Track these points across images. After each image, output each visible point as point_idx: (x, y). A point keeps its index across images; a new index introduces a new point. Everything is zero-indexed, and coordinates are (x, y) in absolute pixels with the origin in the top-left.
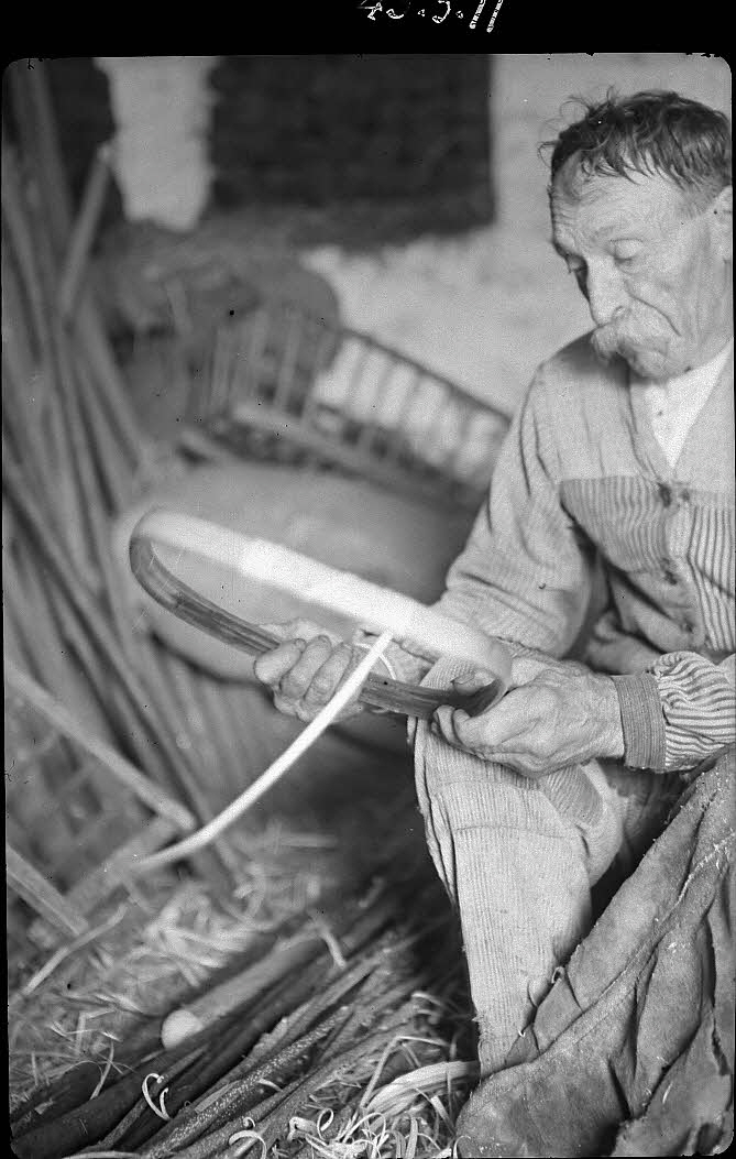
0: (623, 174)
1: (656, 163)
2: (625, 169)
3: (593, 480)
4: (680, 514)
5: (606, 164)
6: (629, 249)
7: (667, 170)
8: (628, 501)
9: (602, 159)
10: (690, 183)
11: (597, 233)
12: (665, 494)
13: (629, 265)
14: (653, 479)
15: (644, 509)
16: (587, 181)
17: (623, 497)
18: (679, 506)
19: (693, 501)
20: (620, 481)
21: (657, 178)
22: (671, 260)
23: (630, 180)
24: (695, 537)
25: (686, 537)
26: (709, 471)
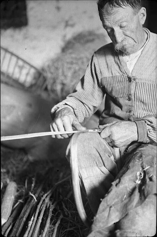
0: (121, 7)
1: (127, 3)
2: (121, 5)
3: (110, 77)
4: (133, 84)
5: (116, 5)
6: (124, 24)
7: (130, 4)
8: (120, 81)
9: (115, 4)
10: (135, 7)
11: (117, 21)
12: (130, 79)
13: (124, 28)
14: (126, 76)
15: (124, 83)
16: (112, 9)
17: (119, 80)
18: (133, 82)
19: (136, 80)
20: (117, 77)
21: (128, 7)
22: (133, 25)
23: (123, 8)
24: (136, 89)
25: (134, 89)
26: (140, 73)
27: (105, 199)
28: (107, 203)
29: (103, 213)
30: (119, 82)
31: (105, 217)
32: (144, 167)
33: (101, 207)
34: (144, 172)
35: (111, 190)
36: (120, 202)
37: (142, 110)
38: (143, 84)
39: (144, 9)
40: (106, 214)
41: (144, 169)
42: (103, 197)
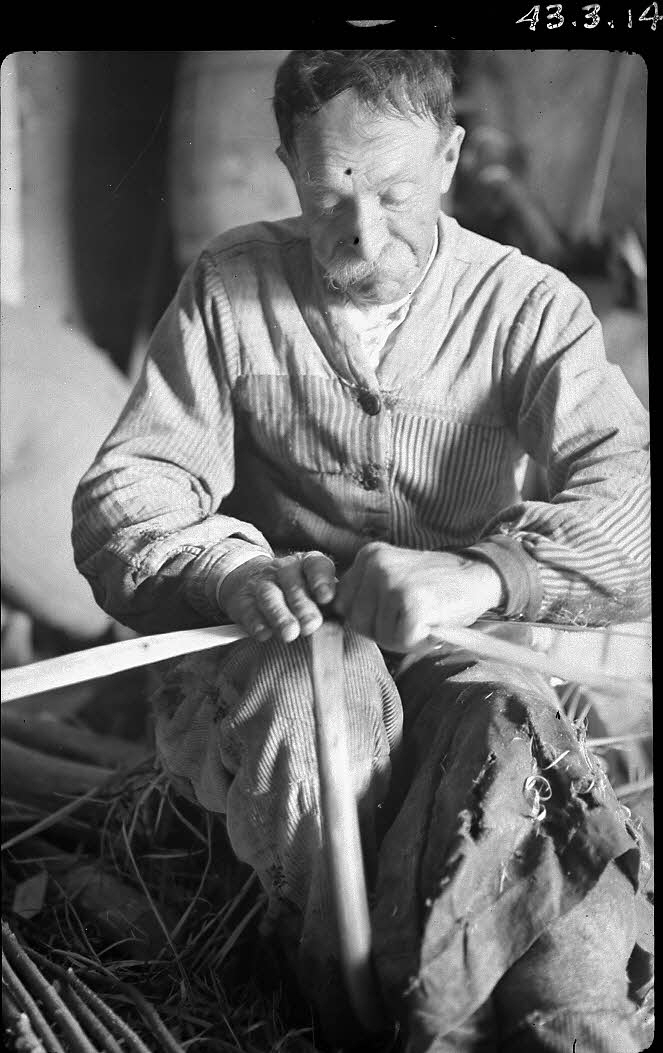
0: (408, 117)
4: (383, 423)
5: (392, 106)
9: (386, 100)
19: (395, 409)
23: (414, 124)
25: (389, 444)
27: (445, 897)
28: (452, 912)
29: (445, 955)
31: (456, 970)
32: (547, 755)
33: (433, 934)
34: (552, 774)
35: (461, 858)
36: (489, 900)
38: (422, 423)
40: (454, 956)
41: (548, 762)
42: (437, 893)
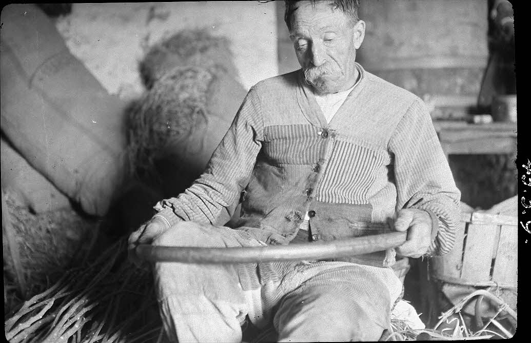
3: (285, 126)
4: (329, 143)
8: (305, 134)
11: (320, 29)
12: (326, 134)
15: (313, 138)
18: (330, 139)
19: (335, 138)
20: (300, 127)
24: (334, 152)
25: (331, 152)
26: (345, 127)
30: (303, 136)
37: (343, 191)
38: (348, 144)
39: (362, 24)
